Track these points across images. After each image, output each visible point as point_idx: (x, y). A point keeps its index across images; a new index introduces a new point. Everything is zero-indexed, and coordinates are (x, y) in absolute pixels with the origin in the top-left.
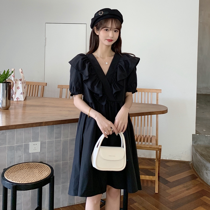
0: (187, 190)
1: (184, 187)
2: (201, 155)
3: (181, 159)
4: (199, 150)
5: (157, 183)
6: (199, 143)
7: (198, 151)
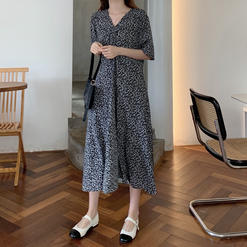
0: (54, 177)
3: (56, 149)
4: (73, 134)
5: (17, 175)
6: (76, 127)
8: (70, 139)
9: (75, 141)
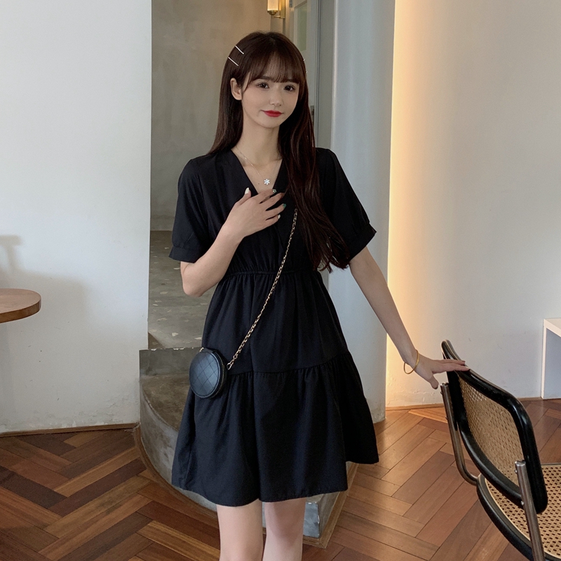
0: (108, 512)
1: (102, 505)
2: (156, 408)
3: (111, 421)
4: (153, 393)
6: (159, 370)
7: (149, 396)
8: (145, 406)
9: (158, 415)
